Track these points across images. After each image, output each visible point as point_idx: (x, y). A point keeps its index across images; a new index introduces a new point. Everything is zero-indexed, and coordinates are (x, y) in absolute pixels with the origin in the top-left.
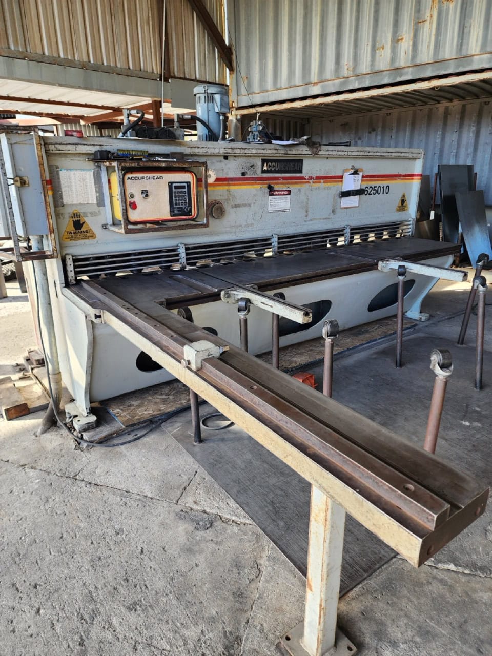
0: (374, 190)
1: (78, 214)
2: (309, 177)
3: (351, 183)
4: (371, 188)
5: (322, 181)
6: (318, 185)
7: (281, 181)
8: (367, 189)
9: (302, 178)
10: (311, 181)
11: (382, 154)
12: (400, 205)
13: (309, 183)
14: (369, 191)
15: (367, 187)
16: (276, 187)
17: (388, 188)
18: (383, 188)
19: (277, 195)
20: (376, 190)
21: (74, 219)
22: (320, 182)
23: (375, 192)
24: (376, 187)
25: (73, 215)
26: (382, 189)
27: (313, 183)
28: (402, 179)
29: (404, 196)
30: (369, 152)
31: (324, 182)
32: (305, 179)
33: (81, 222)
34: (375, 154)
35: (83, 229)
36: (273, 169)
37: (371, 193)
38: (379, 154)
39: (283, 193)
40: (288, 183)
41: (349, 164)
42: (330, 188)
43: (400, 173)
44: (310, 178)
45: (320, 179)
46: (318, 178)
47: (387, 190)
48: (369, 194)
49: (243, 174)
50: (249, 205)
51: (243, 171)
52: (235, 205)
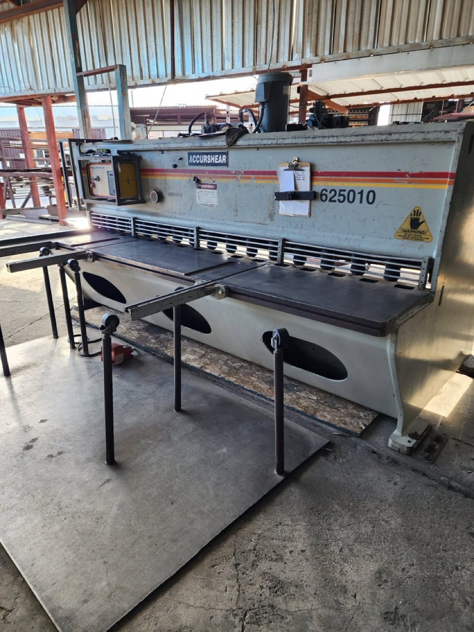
0: (340, 195)
2: (236, 171)
4: (333, 193)
5: (253, 176)
6: (248, 181)
7: (207, 174)
8: (324, 192)
9: (228, 172)
10: (238, 176)
11: (343, 139)
12: (408, 226)
13: (236, 178)
14: (330, 196)
15: (326, 191)
16: (203, 180)
17: (371, 194)
18: (361, 193)
19: (203, 188)
20: (343, 195)
22: (250, 178)
23: (341, 198)
24: (345, 191)
26: (358, 196)
27: (242, 178)
28: (410, 182)
29: (417, 213)
30: (314, 138)
31: (255, 178)
32: (232, 174)
34: (326, 140)
36: (198, 162)
37: (333, 199)
38: (335, 140)
39: (209, 186)
40: (214, 177)
42: (264, 186)
43: (403, 171)
44: (237, 173)
45: (250, 174)
46: (246, 173)
47: (371, 198)
48: (330, 200)
49: (175, 166)
50: (181, 195)
51: (174, 163)
52: (171, 193)
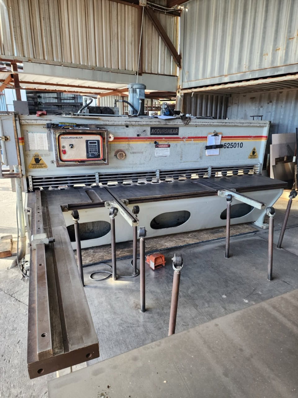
0: (231, 145)
1: (38, 155)
2: (183, 137)
3: (213, 141)
4: (229, 144)
5: (192, 139)
6: (190, 142)
7: (164, 139)
8: (225, 144)
9: (178, 138)
10: (184, 140)
11: (236, 124)
12: (252, 154)
13: (183, 140)
14: (227, 146)
15: (226, 144)
16: (160, 143)
17: (242, 144)
18: (238, 144)
19: (160, 147)
20: (232, 145)
21: (35, 158)
22: (191, 140)
23: (231, 146)
24: (233, 143)
25: (35, 156)
26: (237, 145)
27: (186, 140)
28: (253, 139)
29: (254, 149)
30: (226, 123)
31: (194, 140)
32: (180, 139)
33: (39, 159)
34: (230, 124)
35: (40, 162)
36: (158, 133)
37: (228, 147)
38: (233, 124)
39: (164, 146)
40: (169, 141)
41: (212, 130)
42: (198, 144)
43: (251, 136)
44: (183, 138)
45: (191, 138)
46: (189, 138)
47: (241, 145)
48: (228, 148)
49: (138, 135)
50: (142, 153)
51: (138, 133)
52: (133, 152)
